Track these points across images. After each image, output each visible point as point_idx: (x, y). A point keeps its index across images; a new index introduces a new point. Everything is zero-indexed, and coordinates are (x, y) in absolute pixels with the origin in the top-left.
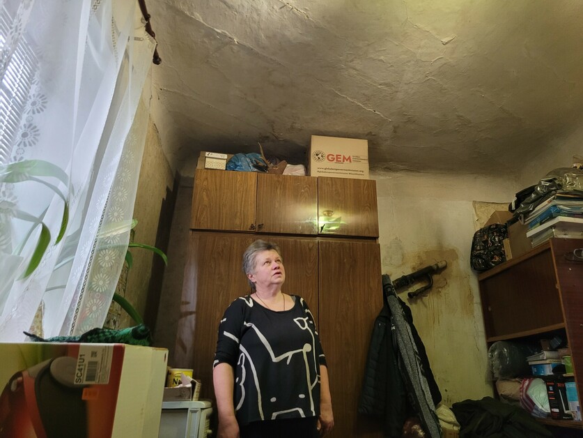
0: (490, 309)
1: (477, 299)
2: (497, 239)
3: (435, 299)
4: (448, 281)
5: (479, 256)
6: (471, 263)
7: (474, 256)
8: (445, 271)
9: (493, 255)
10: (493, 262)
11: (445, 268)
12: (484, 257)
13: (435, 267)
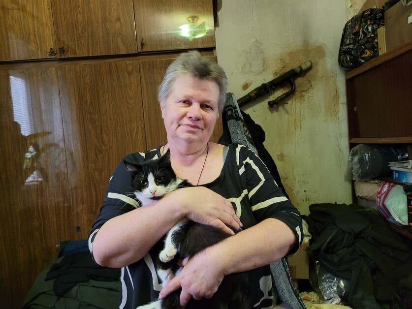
0: (355, 109)
1: (343, 99)
2: (370, 28)
3: (298, 104)
4: (313, 83)
5: (348, 52)
6: (339, 60)
7: (343, 52)
8: (310, 72)
9: (364, 50)
10: (363, 58)
11: (310, 68)
12: (353, 52)
13: (298, 70)
